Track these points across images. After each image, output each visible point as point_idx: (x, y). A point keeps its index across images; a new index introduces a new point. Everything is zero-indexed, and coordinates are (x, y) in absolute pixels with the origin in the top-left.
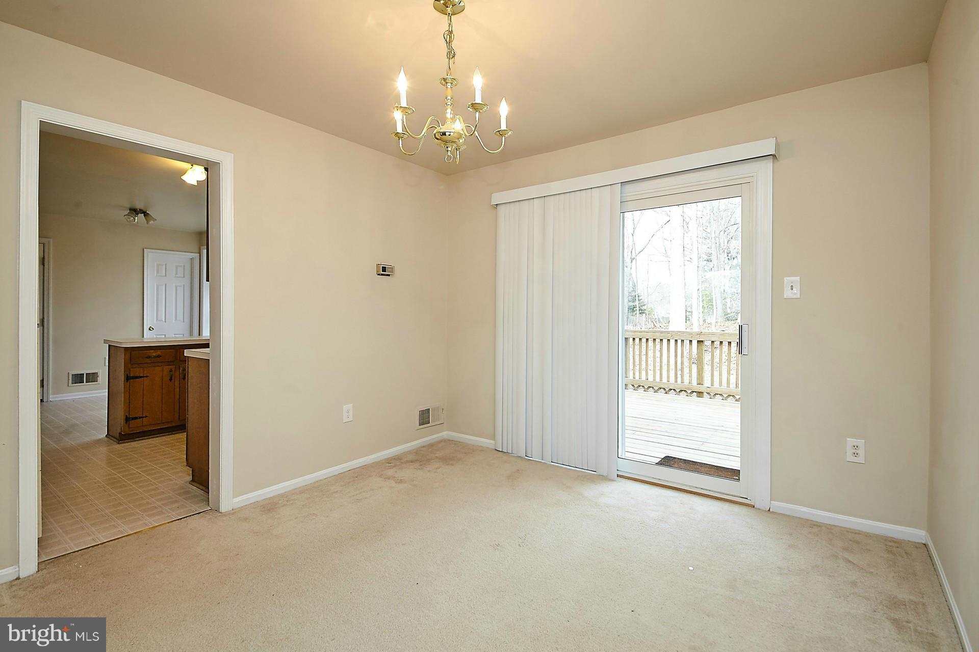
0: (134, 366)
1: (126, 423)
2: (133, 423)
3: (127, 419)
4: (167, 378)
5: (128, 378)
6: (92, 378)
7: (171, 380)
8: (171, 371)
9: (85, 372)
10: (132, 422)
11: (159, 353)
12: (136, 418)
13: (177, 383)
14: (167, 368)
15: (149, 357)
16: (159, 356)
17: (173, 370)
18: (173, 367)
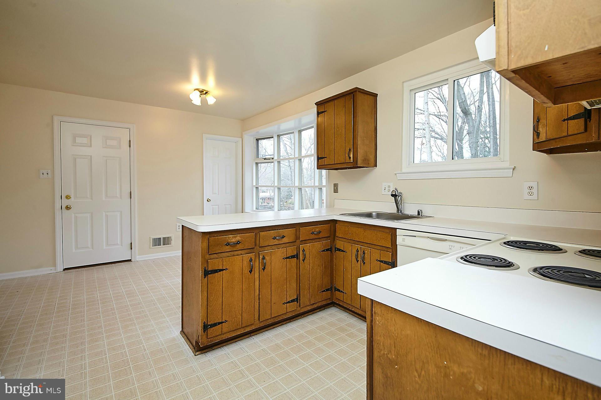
0: (212, 256)
1: (204, 331)
2: (212, 332)
3: (206, 327)
4: (246, 271)
5: (207, 273)
6: (166, 241)
7: (251, 272)
8: (251, 260)
9: (162, 236)
10: (210, 331)
11: (238, 238)
12: (215, 325)
13: (257, 275)
14: (247, 257)
15: (228, 244)
16: (238, 243)
17: (253, 259)
18: (252, 255)
